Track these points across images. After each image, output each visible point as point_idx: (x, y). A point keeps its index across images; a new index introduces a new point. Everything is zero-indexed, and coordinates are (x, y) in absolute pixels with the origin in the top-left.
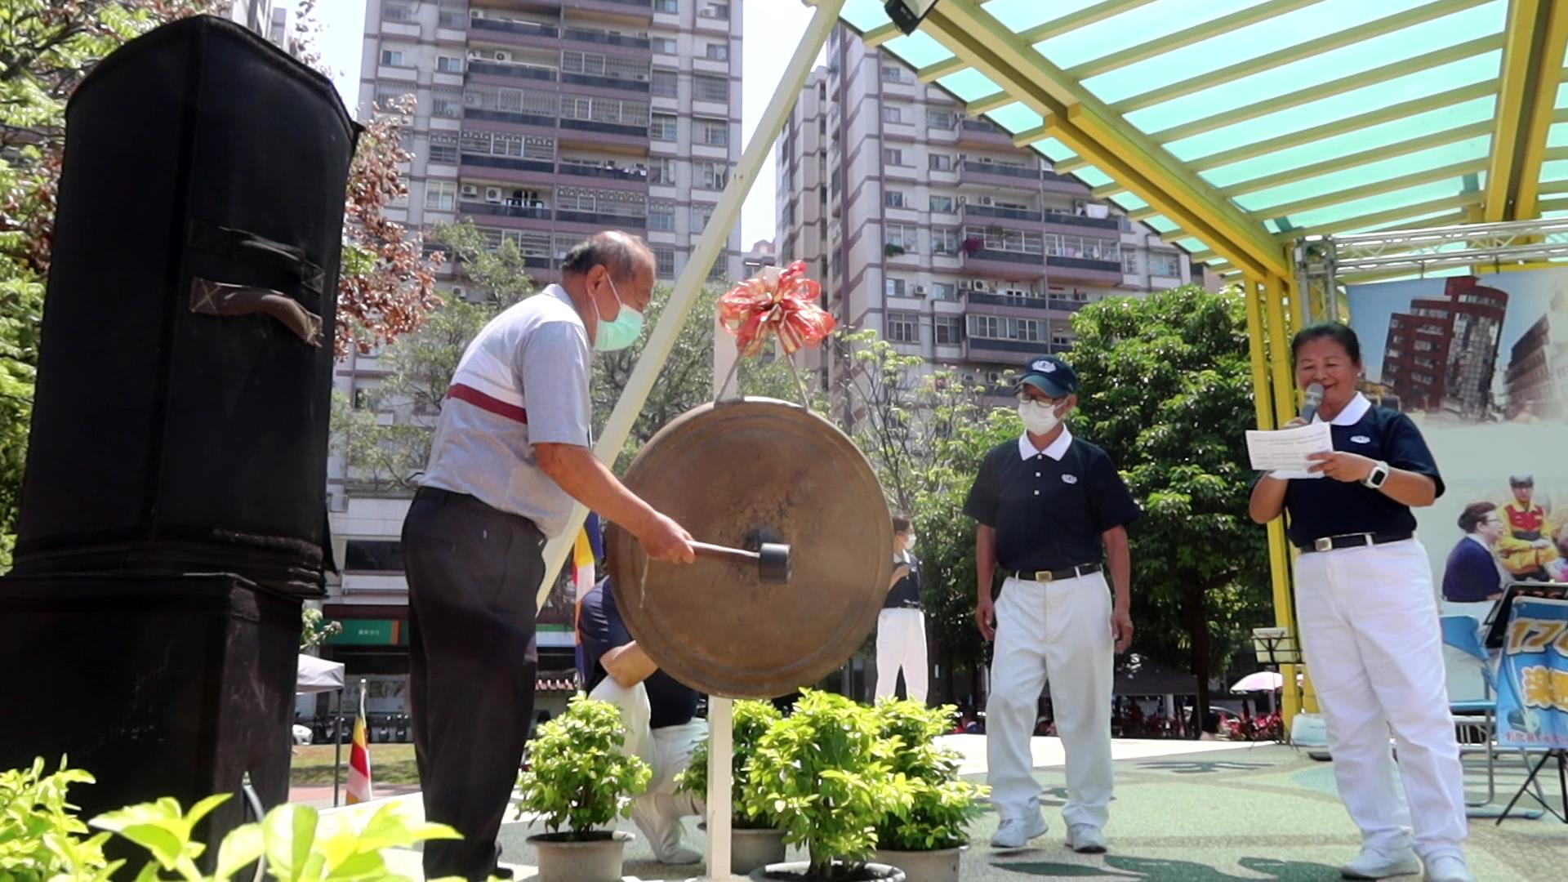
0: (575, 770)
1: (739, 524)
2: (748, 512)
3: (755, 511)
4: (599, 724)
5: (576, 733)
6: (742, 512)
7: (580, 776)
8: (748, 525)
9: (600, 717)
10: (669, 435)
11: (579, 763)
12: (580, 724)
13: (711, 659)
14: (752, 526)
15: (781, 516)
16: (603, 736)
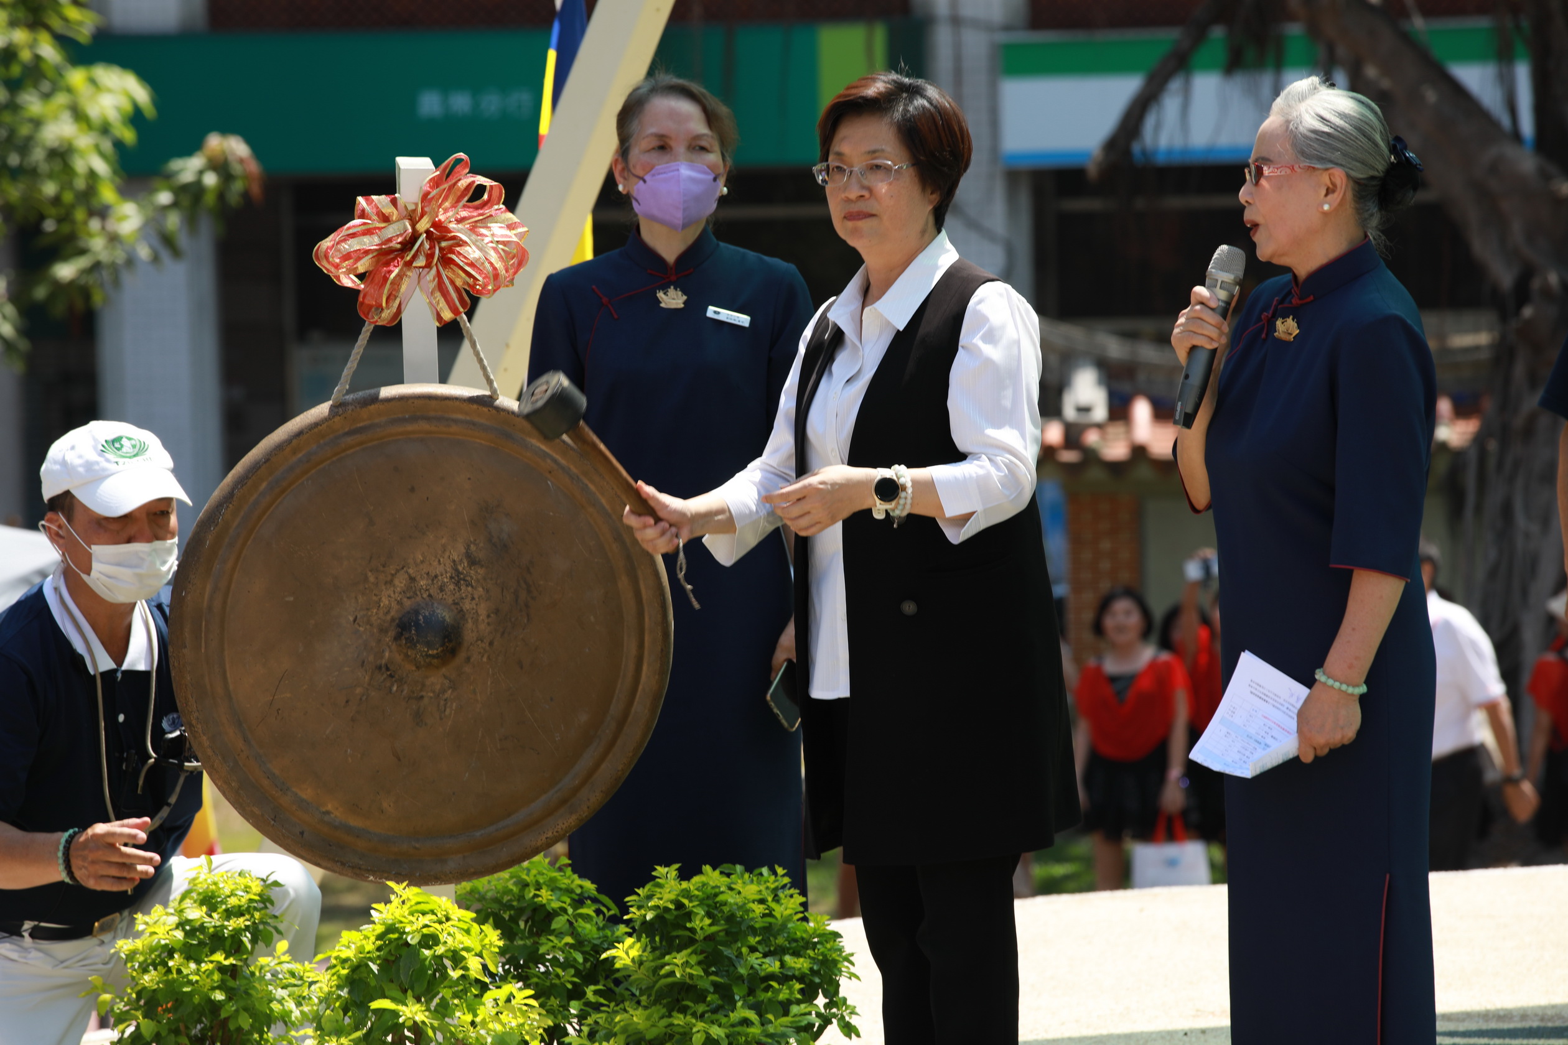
0: (187, 989)
1: (385, 601)
2: (400, 582)
3: (412, 579)
4: (229, 914)
5: (191, 929)
6: (390, 583)
7: (196, 999)
8: (399, 603)
9: (233, 901)
10: (255, 467)
11: (194, 978)
12: (196, 913)
13: (355, 822)
14: (407, 603)
15: (457, 584)
16: (237, 933)
